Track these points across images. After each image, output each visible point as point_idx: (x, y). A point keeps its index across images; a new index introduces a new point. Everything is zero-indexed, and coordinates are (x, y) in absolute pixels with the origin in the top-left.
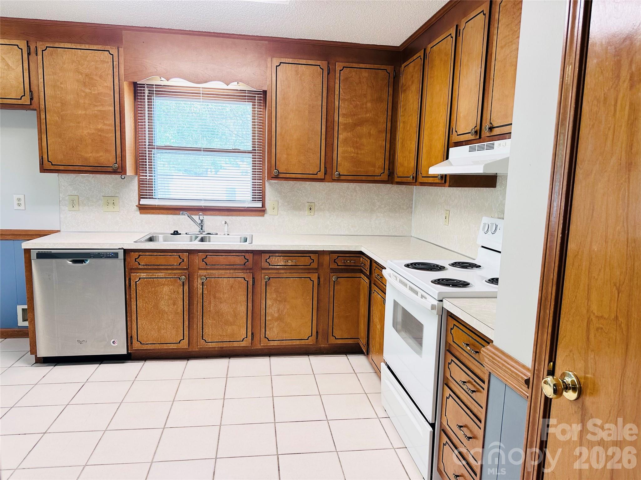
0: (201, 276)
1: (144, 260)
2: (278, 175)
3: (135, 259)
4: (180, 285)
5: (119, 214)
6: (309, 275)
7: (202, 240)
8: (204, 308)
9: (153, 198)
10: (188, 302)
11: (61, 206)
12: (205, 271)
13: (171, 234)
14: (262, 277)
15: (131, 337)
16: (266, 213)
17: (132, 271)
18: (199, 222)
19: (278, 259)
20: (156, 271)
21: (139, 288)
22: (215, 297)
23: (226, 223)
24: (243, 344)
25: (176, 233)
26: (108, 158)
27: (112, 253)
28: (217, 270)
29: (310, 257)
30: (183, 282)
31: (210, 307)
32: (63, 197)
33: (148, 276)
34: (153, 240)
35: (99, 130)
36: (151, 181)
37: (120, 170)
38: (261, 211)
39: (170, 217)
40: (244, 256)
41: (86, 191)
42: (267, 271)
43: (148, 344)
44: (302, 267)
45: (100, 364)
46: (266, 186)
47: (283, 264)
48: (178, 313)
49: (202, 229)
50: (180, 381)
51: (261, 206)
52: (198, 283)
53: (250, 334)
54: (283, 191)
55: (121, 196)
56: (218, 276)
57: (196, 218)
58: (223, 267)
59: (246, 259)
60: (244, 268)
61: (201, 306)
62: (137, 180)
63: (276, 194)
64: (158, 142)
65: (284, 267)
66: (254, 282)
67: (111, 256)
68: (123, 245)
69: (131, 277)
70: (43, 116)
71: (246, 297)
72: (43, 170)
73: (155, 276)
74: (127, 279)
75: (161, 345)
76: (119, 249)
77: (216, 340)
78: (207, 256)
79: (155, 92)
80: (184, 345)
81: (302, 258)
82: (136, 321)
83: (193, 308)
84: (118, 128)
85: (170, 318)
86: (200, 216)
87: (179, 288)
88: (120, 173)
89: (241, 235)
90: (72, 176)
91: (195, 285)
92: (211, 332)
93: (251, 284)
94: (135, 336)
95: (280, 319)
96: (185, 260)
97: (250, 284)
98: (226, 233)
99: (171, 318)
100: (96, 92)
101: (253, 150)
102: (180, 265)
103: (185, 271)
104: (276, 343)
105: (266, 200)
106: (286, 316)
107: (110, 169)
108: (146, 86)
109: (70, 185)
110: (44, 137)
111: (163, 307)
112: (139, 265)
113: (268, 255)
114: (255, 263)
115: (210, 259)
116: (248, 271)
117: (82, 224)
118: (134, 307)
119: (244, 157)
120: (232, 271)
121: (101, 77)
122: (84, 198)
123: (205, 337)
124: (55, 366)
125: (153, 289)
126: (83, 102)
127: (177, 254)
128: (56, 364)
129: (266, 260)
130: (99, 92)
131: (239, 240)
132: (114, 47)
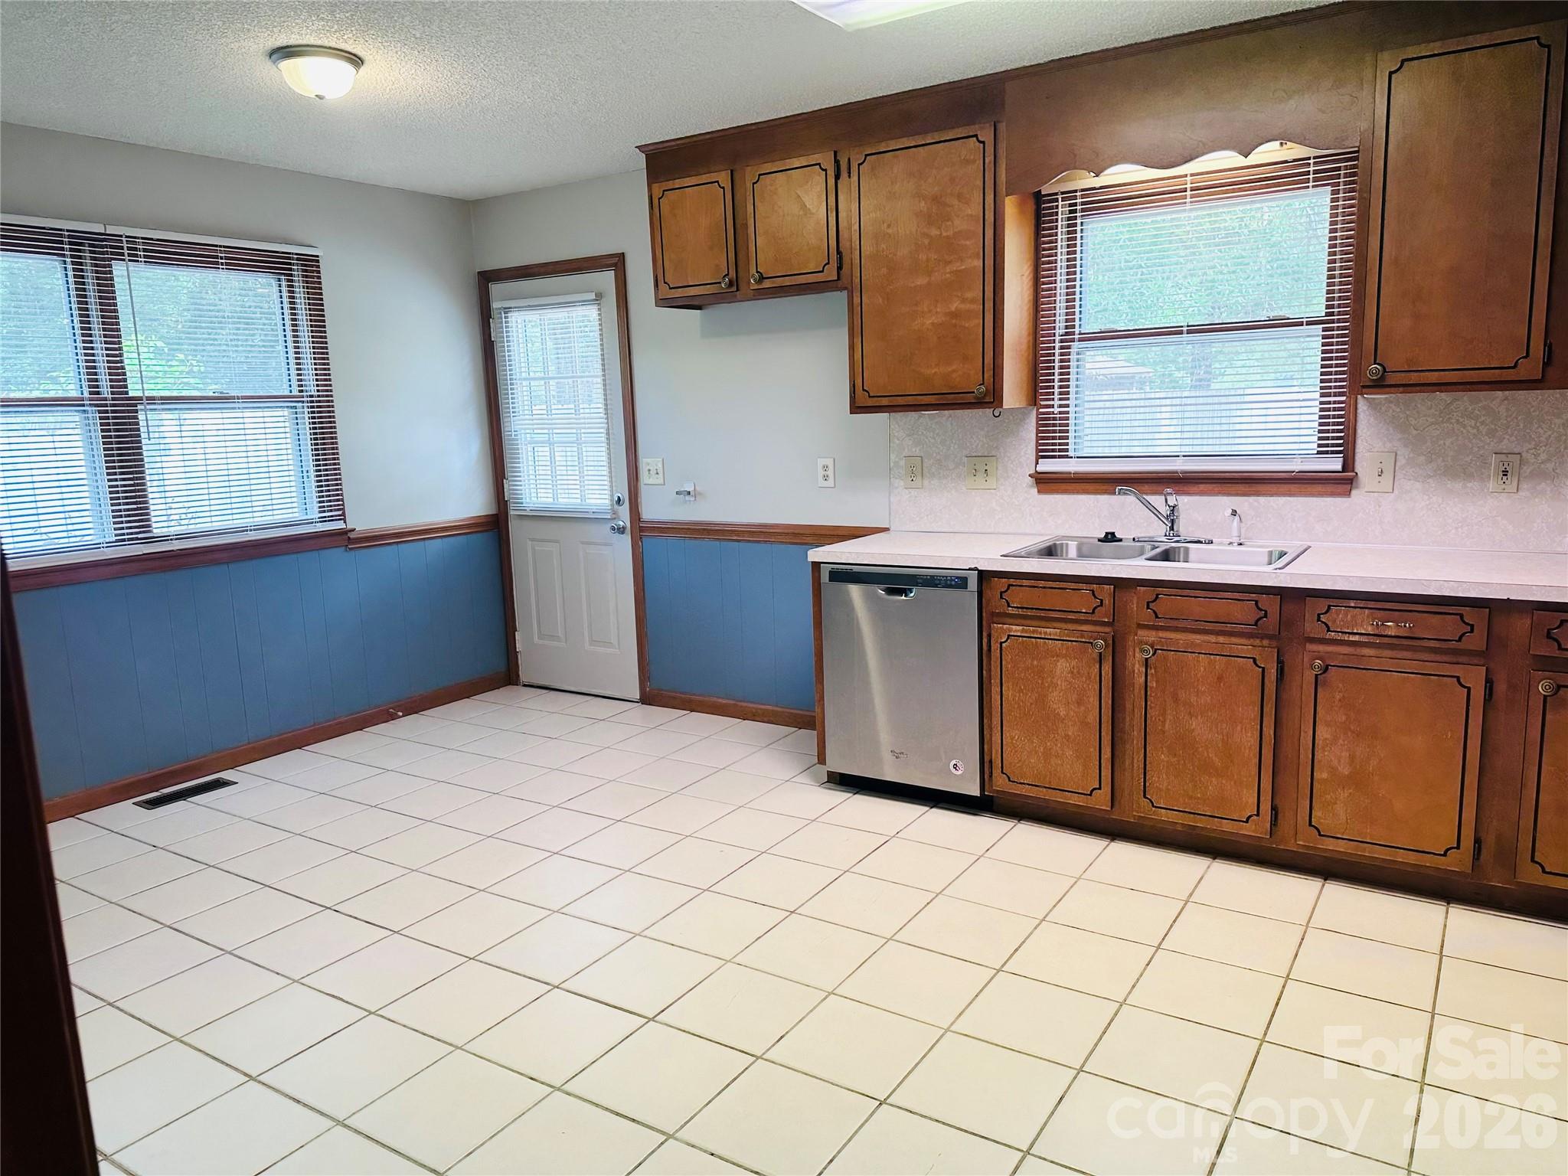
0: (1141, 642)
1: (1019, 597)
2: (1382, 378)
3: (1001, 593)
4: (1094, 659)
5: (996, 495)
6: (1458, 670)
7: (1166, 556)
8: (1148, 722)
9: (1067, 457)
10: (1110, 702)
11: (892, 480)
12: (1154, 633)
13: (1099, 540)
14: (1306, 663)
15: (991, 762)
16: (1357, 487)
17: (995, 619)
18: (1164, 510)
19: (1353, 617)
20: (1043, 623)
21: (1007, 658)
22: (1176, 700)
23: (1234, 513)
24: (1248, 830)
25: (1110, 538)
26: (966, 374)
27: (957, 578)
28: (1184, 632)
29: (1462, 616)
30: (1100, 653)
31: (1164, 722)
32: (897, 460)
33: (1026, 632)
34: (1056, 552)
35: (955, 315)
36: (1065, 417)
37: (991, 398)
38: (1343, 482)
39: (1104, 498)
40: (1257, 602)
41: (937, 447)
42: (1322, 648)
43: (1024, 784)
44: (1432, 644)
45: (931, 808)
46: (1359, 411)
47: (1370, 630)
48: (1087, 724)
49: (1172, 528)
50: (1076, 882)
51: (1339, 467)
52: (1135, 662)
53: (1266, 807)
54: (1413, 422)
55: (1002, 454)
56: (1185, 648)
57: (1157, 501)
58: (1198, 625)
59: (1261, 610)
60: (1255, 631)
61: (1141, 718)
62: (1035, 416)
63: (1392, 431)
64: (1089, 324)
65: (1372, 639)
66: (1281, 672)
67: (953, 583)
68: (978, 562)
69: (992, 632)
70: (857, 300)
71: (1257, 709)
72: (856, 408)
73: (1041, 633)
74: (985, 634)
75: (1050, 790)
76: (970, 569)
77: (1176, 806)
78: (1157, 595)
79: (1078, 207)
80: (1101, 801)
81: (1435, 620)
82: (999, 728)
83: (1124, 719)
84: (989, 305)
85: (1070, 734)
86: (1168, 498)
87: (1090, 668)
88: (991, 405)
89: (1273, 546)
90: (913, 416)
91: (1129, 664)
92: (1165, 784)
93: (1274, 677)
94: (997, 762)
95: (1357, 780)
96: (1106, 602)
97: (1270, 677)
98: (1236, 540)
99: (1073, 733)
100: (950, 233)
101: (1327, 314)
102: (1093, 612)
103: (1107, 629)
104: (1341, 847)
105: (1357, 450)
106: (1376, 778)
107: (970, 398)
108: (1060, 197)
109: (908, 435)
110: (858, 341)
111: (1055, 706)
112: (1009, 606)
113: (1326, 602)
114: (1284, 623)
115: (1165, 605)
116: (1266, 642)
117: (927, 515)
118: (996, 697)
119: (1300, 337)
120: (1221, 639)
121: (960, 196)
122: (932, 461)
123: (1152, 791)
124: (855, 794)
125: (1035, 663)
126: (925, 258)
127: (1089, 586)
128: (858, 790)
129: (1319, 615)
130: (956, 230)
131: (1266, 559)
132: (988, 125)
